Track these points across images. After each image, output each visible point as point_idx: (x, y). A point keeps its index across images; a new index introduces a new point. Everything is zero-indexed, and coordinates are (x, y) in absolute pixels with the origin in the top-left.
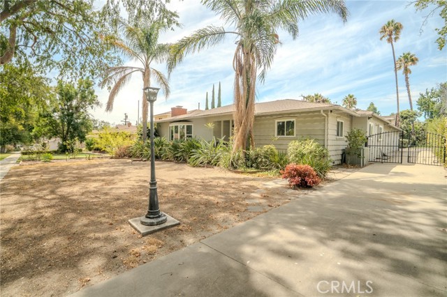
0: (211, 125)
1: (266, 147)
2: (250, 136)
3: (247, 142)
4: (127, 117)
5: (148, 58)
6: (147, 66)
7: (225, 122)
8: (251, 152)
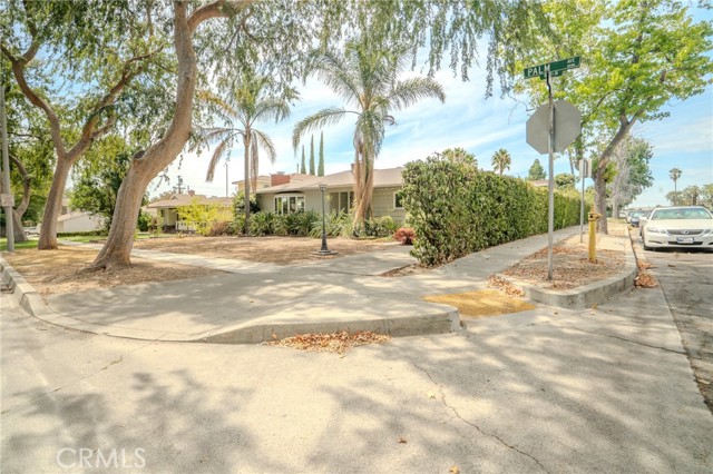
0: (328, 198)
1: (383, 218)
2: (369, 208)
3: (367, 212)
4: (181, 181)
5: (249, 117)
6: (248, 127)
7: (342, 193)
8: (371, 222)
